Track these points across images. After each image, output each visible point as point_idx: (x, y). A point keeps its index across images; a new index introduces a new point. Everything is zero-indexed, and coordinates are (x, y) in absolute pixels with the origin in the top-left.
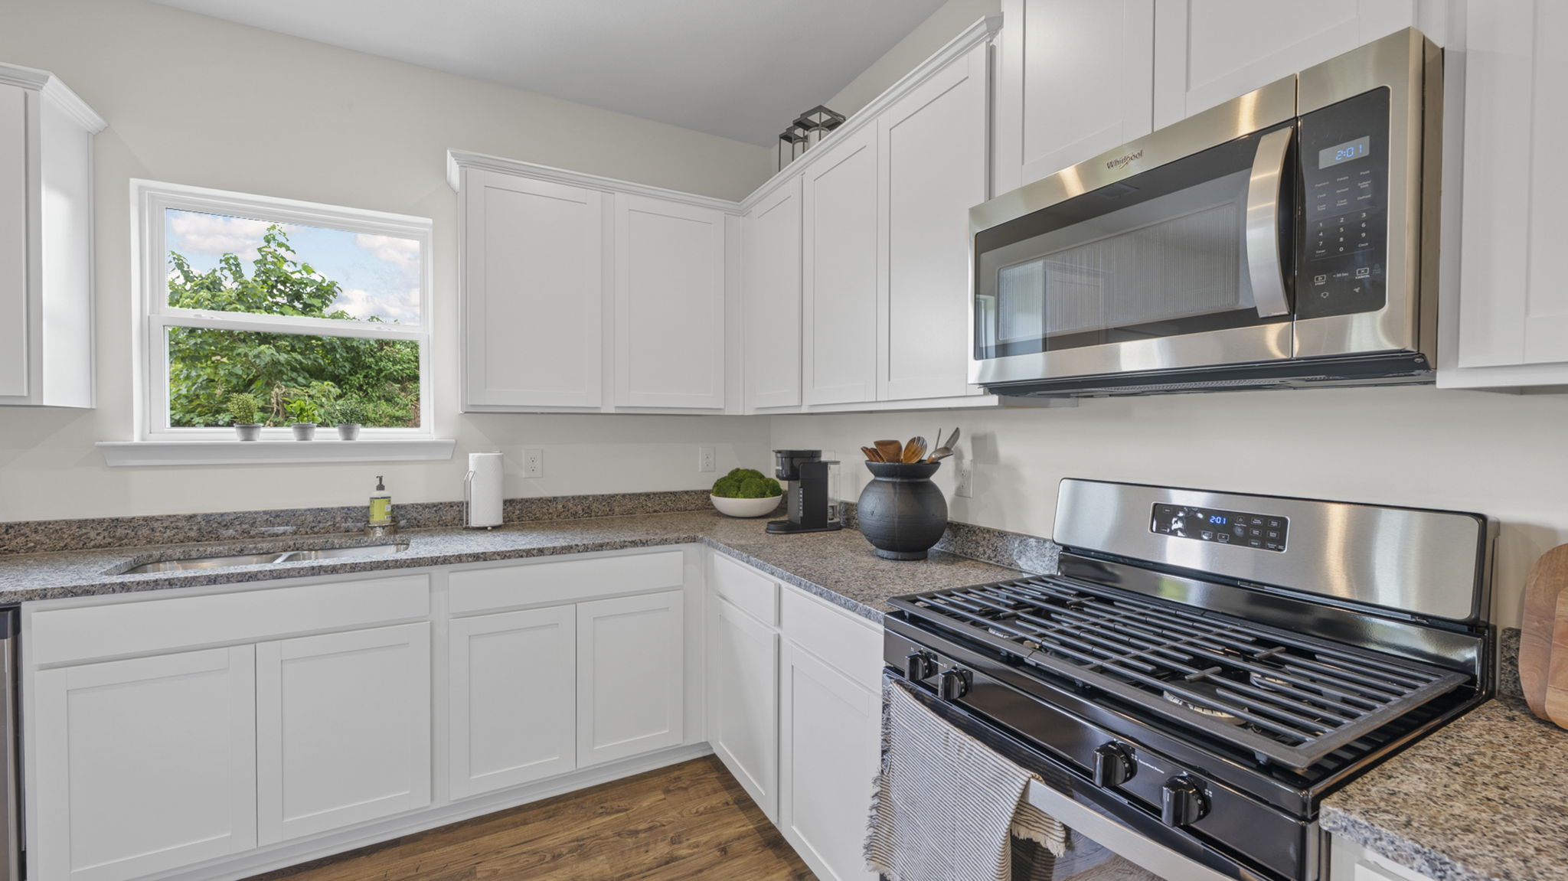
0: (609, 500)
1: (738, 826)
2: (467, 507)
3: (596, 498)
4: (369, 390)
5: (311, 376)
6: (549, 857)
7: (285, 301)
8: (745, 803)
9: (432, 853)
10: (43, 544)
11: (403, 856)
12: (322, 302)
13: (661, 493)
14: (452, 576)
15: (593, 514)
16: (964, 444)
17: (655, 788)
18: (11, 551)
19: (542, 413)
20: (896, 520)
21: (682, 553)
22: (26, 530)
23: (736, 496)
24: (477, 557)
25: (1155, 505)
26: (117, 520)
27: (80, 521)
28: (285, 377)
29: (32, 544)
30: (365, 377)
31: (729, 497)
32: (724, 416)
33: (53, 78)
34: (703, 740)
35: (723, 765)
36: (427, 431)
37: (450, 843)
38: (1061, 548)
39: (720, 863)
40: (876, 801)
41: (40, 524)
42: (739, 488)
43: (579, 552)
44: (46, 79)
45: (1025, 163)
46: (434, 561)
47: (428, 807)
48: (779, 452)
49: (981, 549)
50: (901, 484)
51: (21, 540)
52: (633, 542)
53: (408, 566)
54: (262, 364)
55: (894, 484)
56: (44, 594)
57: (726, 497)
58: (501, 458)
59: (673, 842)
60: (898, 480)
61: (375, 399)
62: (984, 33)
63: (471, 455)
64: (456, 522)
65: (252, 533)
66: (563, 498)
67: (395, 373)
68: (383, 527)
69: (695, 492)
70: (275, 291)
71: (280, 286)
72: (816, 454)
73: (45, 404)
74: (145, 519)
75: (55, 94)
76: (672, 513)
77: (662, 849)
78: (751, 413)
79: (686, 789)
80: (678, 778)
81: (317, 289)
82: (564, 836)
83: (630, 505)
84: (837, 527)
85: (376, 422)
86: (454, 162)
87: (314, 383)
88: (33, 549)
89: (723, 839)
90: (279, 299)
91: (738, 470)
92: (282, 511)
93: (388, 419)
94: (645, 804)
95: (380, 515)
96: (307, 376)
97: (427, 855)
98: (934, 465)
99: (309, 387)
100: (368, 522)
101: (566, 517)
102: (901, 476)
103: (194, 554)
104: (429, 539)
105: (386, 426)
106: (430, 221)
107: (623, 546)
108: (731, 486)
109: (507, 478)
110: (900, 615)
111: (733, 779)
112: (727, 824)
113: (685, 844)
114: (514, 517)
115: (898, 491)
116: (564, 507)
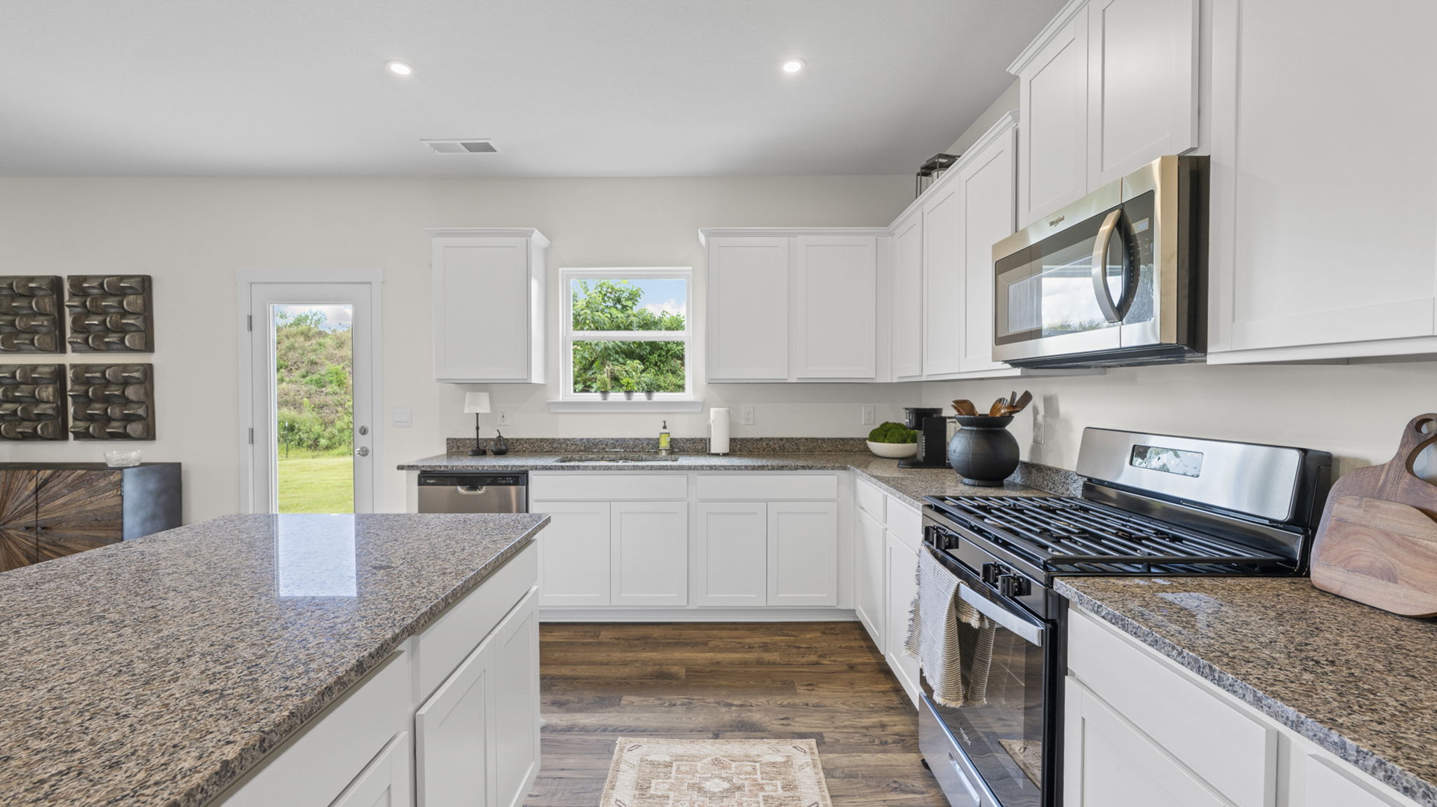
1: (866, 658)
2: (709, 442)
3: (787, 439)
4: (662, 365)
5: (627, 357)
6: (747, 647)
7: (612, 304)
8: (873, 649)
9: (687, 631)
11: (673, 629)
12: (633, 303)
13: (833, 439)
14: (698, 477)
16: (1037, 401)
17: (817, 630)
18: (518, 451)
19: (754, 383)
20: (970, 456)
21: (836, 477)
22: (523, 442)
23: (883, 441)
24: (711, 468)
25: (1134, 446)
26: (554, 439)
28: (612, 358)
30: (659, 356)
31: (878, 442)
32: (876, 383)
33: (536, 231)
34: (852, 608)
35: (864, 628)
36: (687, 395)
37: (695, 629)
38: (1086, 479)
39: (848, 672)
40: (912, 616)
41: (527, 439)
42: (886, 436)
43: (769, 469)
44: (533, 231)
45: (1032, 211)
46: (690, 468)
47: (685, 606)
48: (907, 409)
50: (976, 431)
51: (521, 446)
52: (802, 466)
53: (677, 470)
54: (600, 350)
56: (536, 468)
57: (876, 441)
58: (729, 412)
59: (820, 656)
60: (975, 429)
61: (665, 372)
62: (1011, 121)
63: (711, 409)
64: (704, 450)
65: (606, 450)
66: (767, 438)
67: (678, 352)
68: (666, 450)
69: (859, 439)
70: (606, 299)
71: (608, 294)
72: (937, 411)
73: (533, 382)
74: (564, 439)
75: (538, 238)
76: (841, 453)
77: (813, 658)
78: (895, 380)
79: (837, 634)
80: (833, 629)
81: (630, 294)
82: (756, 640)
83: (811, 445)
85: (666, 389)
86: (702, 235)
87: (628, 362)
88: (524, 451)
89: (853, 662)
90: (608, 304)
91: (887, 423)
92: (620, 439)
93: (673, 387)
94: (808, 636)
95: (664, 444)
96: (624, 357)
97: (684, 631)
98: (1009, 417)
99: (625, 365)
100: (659, 447)
101: (769, 451)
103: (583, 458)
104: (688, 458)
105: (672, 391)
106: (691, 268)
107: (796, 468)
108: (880, 434)
109: (732, 425)
110: (930, 506)
111: (869, 636)
112: (858, 656)
113: (828, 659)
114: (737, 449)
115: (973, 435)
116: (767, 444)
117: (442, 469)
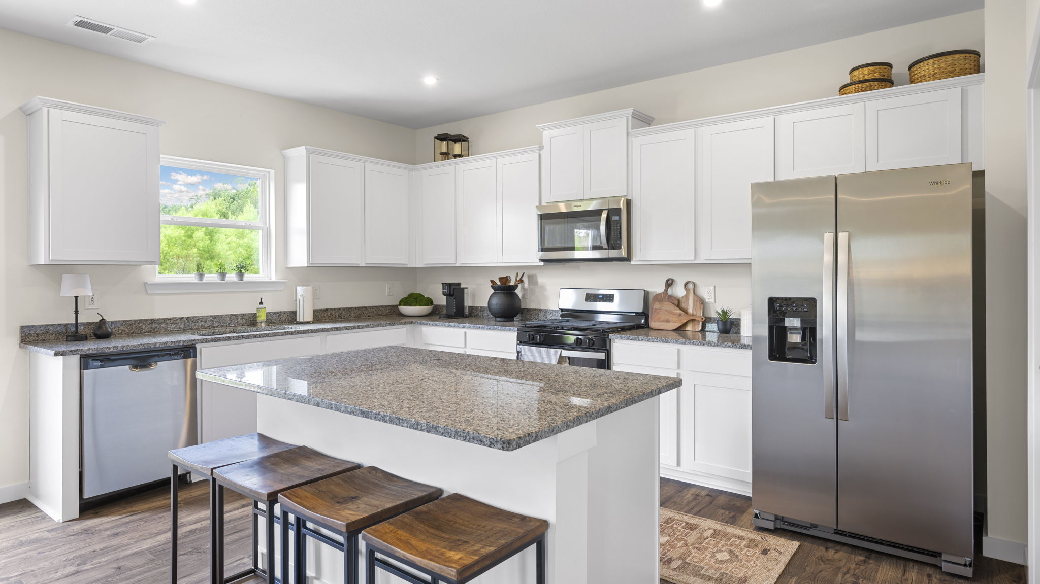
0: (349, 310)
2: (294, 314)
10: (125, 331)
13: (371, 307)
15: (343, 317)
16: (525, 279)
20: (506, 306)
26: (153, 319)
27: (139, 320)
29: (121, 331)
31: (406, 306)
36: (266, 276)
38: (561, 311)
41: (124, 321)
42: (414, 302)
44: (164, 123)
48: (445, 283)
49: (532, 317)
50: (506, 293)
55: (504, 293)
58: (312, 289)
62: (538, 149)
63: (298, 287)
65: (205, 326)
66: (330, 309)
69: (386, 306)
72: (459, 284)
74: (164, 319)
78: (421, 266)
84: (467, 317)
91: (411, 295)
92: (217, 316)
95: (262, 317)
98: (516, 287)
102: (507, 290)
106: (273, 171)
108: (408, 301)
109: (315, 296)
114: (318, 317)
115: (505, 295)
116: (331, 314)
117: (112, 350)
